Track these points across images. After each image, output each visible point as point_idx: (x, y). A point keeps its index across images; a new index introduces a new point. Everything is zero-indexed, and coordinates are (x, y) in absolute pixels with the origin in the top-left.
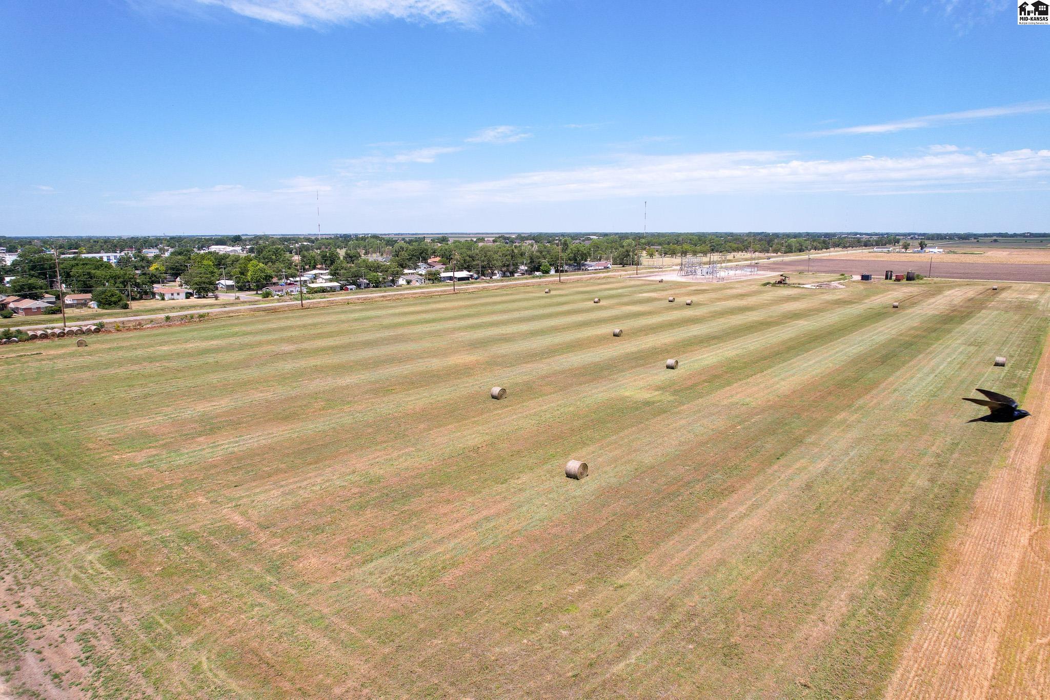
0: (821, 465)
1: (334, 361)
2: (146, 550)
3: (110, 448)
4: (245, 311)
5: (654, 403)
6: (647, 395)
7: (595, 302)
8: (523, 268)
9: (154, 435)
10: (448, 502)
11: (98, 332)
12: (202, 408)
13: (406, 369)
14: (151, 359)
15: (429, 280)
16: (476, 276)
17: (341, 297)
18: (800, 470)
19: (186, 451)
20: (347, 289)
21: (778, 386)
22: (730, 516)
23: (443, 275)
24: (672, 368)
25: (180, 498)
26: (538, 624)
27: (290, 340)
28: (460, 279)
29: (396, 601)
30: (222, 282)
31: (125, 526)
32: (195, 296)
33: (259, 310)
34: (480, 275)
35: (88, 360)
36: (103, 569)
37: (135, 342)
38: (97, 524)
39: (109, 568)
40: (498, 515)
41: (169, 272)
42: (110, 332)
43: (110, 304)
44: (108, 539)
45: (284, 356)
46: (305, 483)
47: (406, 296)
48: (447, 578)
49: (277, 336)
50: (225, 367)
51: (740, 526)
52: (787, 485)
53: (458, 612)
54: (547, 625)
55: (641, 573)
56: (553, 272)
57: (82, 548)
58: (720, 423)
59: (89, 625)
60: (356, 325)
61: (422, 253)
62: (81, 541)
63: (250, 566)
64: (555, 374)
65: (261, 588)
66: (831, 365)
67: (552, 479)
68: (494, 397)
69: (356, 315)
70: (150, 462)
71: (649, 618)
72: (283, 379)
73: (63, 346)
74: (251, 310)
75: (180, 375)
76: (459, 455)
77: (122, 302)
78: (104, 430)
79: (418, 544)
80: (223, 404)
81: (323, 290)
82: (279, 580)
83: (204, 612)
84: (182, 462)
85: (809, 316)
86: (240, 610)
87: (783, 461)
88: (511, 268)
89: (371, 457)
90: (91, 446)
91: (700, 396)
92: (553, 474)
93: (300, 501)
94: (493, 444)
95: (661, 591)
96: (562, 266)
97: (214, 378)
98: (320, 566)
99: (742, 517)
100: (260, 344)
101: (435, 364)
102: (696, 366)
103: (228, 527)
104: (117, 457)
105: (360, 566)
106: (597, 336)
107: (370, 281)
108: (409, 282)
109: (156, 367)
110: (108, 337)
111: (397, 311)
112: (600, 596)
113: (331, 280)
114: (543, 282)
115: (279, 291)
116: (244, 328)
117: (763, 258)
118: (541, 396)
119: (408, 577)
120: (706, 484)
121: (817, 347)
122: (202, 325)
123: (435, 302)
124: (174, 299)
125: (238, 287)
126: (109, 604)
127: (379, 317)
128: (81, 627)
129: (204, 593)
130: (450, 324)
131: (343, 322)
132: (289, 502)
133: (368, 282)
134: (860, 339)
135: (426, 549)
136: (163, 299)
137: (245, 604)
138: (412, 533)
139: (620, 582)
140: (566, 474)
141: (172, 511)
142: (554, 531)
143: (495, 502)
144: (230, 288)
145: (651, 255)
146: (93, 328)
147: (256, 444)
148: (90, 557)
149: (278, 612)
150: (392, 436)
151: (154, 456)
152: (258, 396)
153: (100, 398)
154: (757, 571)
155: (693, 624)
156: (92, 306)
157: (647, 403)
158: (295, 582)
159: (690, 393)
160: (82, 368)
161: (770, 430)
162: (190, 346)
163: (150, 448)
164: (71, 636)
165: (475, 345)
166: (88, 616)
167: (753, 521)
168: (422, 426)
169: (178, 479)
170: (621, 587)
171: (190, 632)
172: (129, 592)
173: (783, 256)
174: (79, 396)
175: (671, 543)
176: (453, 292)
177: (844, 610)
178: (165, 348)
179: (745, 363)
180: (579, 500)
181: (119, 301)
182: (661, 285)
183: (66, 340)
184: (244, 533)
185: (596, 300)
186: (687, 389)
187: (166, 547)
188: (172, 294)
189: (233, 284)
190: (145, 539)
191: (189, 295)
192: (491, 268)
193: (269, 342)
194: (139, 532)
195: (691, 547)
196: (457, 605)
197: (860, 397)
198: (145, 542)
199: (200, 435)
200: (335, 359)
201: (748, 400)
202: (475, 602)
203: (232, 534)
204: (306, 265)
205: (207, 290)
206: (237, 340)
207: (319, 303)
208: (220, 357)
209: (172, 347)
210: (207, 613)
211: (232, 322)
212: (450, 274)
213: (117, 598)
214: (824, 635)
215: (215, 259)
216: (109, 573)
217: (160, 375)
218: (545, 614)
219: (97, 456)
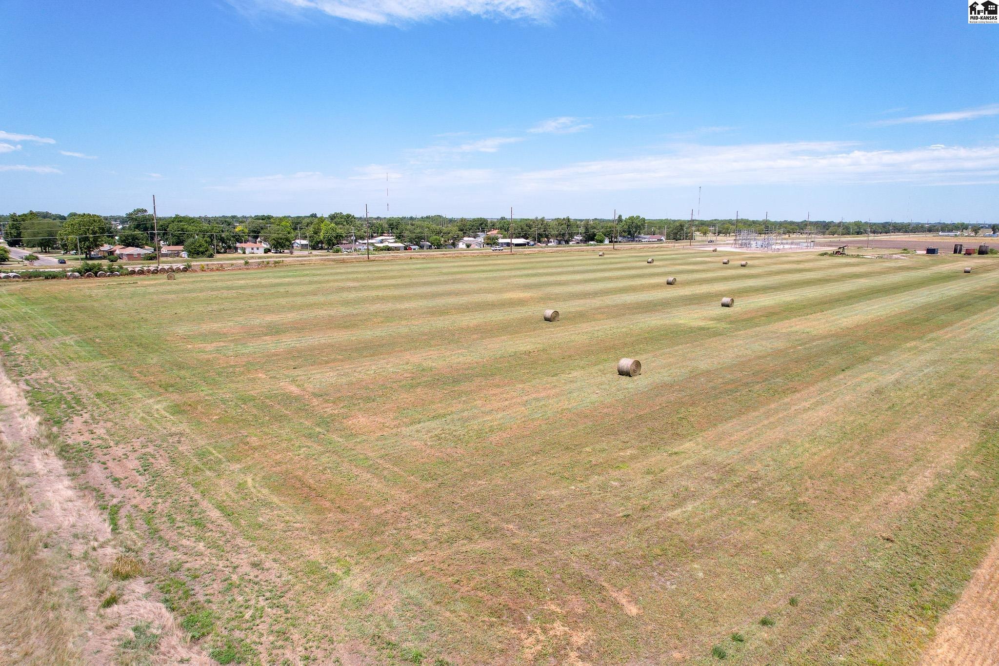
0: (891, 378)
1: (395, 293)
2: (207, 405)
3: (185, 340)
4: (316, 260)
5: (708, 329)
6: (702, 324)
7: (648, 263)
8: (579, 238)
9: (224, 334)
10: (498, 386)
11: (186, 271)
12: (269, 318)
13: (464, 300)
14: (229, 288)
15: (488, 244)
16: (532, 243)
17: (403, 254)
18: (868, 380)
19: (251, 344)
20: (411, 249)
21: (840, 321)
22: (793, 409)
23: (501, 241)
24: (727, 306)
25: (243, 373)
26: (587, 477)
27: (354, 280)
28: (517, 245)
29: (442, 452)
30: (298, 241)
31: (190, 389)
32: (272, 251)
33: (329, 260)
34: (536, 242)
35: (175, 287)
36: (167, 414)
37: (216, 278)
38: (166, 387)
39: (173, 415)
40: (548, 397)
41: (251, 234)
42: (196, 271)
43: (198, 254)
44: (175, 397)
45: (349, 289)
46: (360, 369)
47: (465, 255)
48: (494, 438)
49: (344, 277)
50: (295, 295)
51: (805, 416)
52: (854, 390)
53: (503, 463)
54: (596, 477)
55: (697, 445)
56: (607, 241)
57: (151, 401)
58: (780, 344)
59: (150, 449)
60: (416, 272)
61: (482, 224)
62: (151, 397)
63: (301, 421)
64: (608, 307)
65: (310, 436)
66: (896, 309)
67: (603, 375)
68: (547, 319)
69: (418, 266)
70: (218, 350)
71: (707, 478)
72: (346, 303)
73: (155, 279)
74: (322, 260)
75: (254, 298)
76: (510, 356)
77: (208, 252)
78: (182, 330)
79: (466, 414)
80: (291, 316)
81: (389, 249)
82: (328, 431)
83: (255, 449)
84: (247, 351)
85: (871, 276)
86: (288, 450)
87: (848, 373)
88: (566, 238)
89: (424, 354)
90: (168, 338)
91: (757, 325)
92: (605, 372)
93: (354, 380)
94: (544, 350)
95: (719, 459)
96: (616, 237)
97: (283, 301)
98: (368, 424)
99: (806, 410)
100: (328, 281)
101: (491, 297)
102: (752, 306)
103: (284, 395)
104: (190, 346)
105: (407, 426)
106: (651, 284)
107: (432, 244)
108: (468, 246)
109: (233, 293)
110: (194, 274)
111: (456, 264)
112: (653, 459)
113: (396, 242)
114: (597, 248)
115: (348, 249)
116: (314, 272)
117: (820, 239)
118: (594, 321)
119: (455, 436)
120: (766, 385)
121: (880, 297)
122: (277, 269)
123: (492, 260)
124: (253, 253)
125: (310, 246)
126: (169, 438)
127: (440, 267)
128: (142, 450)
129: (256, 436)
130: (506, 273)
131: (405, 270)
132: (344, 380)
133: (430, 244)
134: (928, 293)
135: (474, 417)
136: (244, 253)
137: (293, 445)
138: (460, 406)
139: (676, 450)
140: (619, 371)
141: (232, 382)
142: (605, 410)
143: (545, 388)
144: (304, 247)
145: (705, 233)
146: (182, 267)
147: (316, 343)
148: (156, 407)
149: (323, 453)
150: (446, 341)
151: (223, 347)
152: (322, 313)
153: (181, 311)
154: (824, 449)
155: (755, 485)
156: (183, 256)
157: (702, 329)
158: (343, 433)
159: (747, 323)
160: (169, 292)
161: (835, 351)
162: (264, 281)
163: (220, 341)
164: (133, 456)
165: (528, 287)
166: (149, 444)
167: (821, 413)
168: (475, 336)
169: (242, 362)
170: (676, 453)
171: (239, 461)
172: (188, 431)
173: (840, 237)
174: (164, 309)
175: (730, 425)
176: (510, 253)
177: (930, 484)
178: (242, 282)
179: (804, 305)
180: (631, 390)
181: (206, 251)
182: (714, 253)
183: (159, 276)
184: (297, 399)
185: (650, 260)
186: (743, 320)
187: (225, 404)
188: (252, 249)
189: (307, 243)
190: (206, 398)
191: (267, 251)
192: (547, 236)
193: (335, 281)
194: (202, 394)
195: (751, 429)
196: (503, 458)
197: (932, 331)
198: (206, 400)
199: (266, 335)
200: (397, 292)
201: (808, 330)
202: (522, 457)
203: (288, 399)
204: (375, 233)
205: (283, 246)
206: (307, 279)
207: (384, 257)
208: (290, 289)
209: (248, 281)
210: (256, 449)
211: (303, 268)
212: (508, 241)
213: (176, 434)
214: (907, 502)
215: (292, 223)
216: (172, 417)
217: (235, 298)
218: (592, 468)
219: (173, 345)
